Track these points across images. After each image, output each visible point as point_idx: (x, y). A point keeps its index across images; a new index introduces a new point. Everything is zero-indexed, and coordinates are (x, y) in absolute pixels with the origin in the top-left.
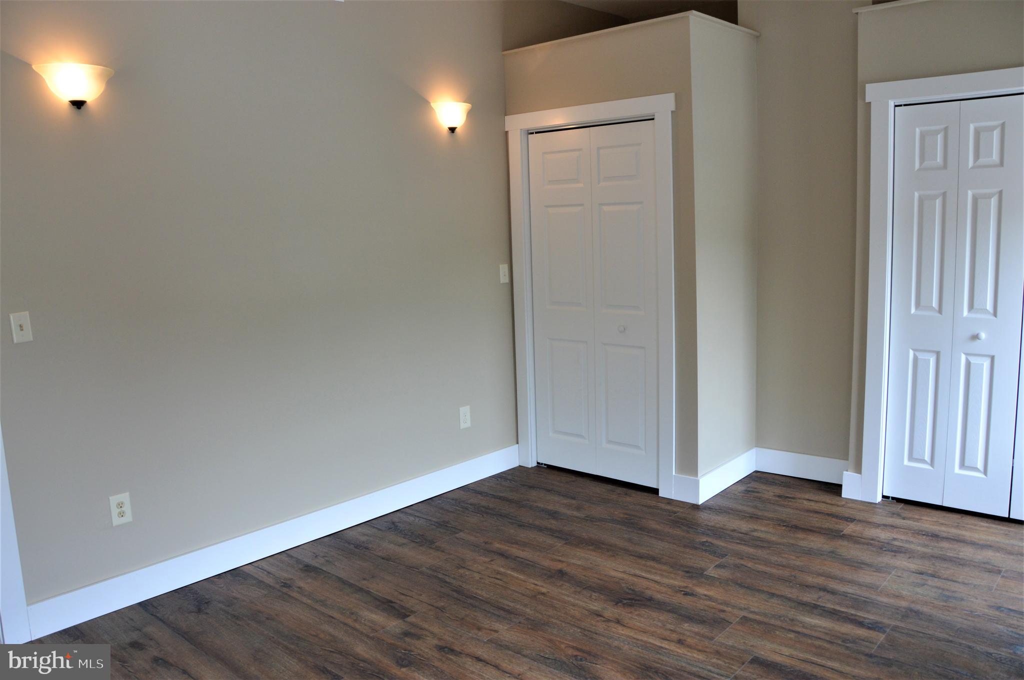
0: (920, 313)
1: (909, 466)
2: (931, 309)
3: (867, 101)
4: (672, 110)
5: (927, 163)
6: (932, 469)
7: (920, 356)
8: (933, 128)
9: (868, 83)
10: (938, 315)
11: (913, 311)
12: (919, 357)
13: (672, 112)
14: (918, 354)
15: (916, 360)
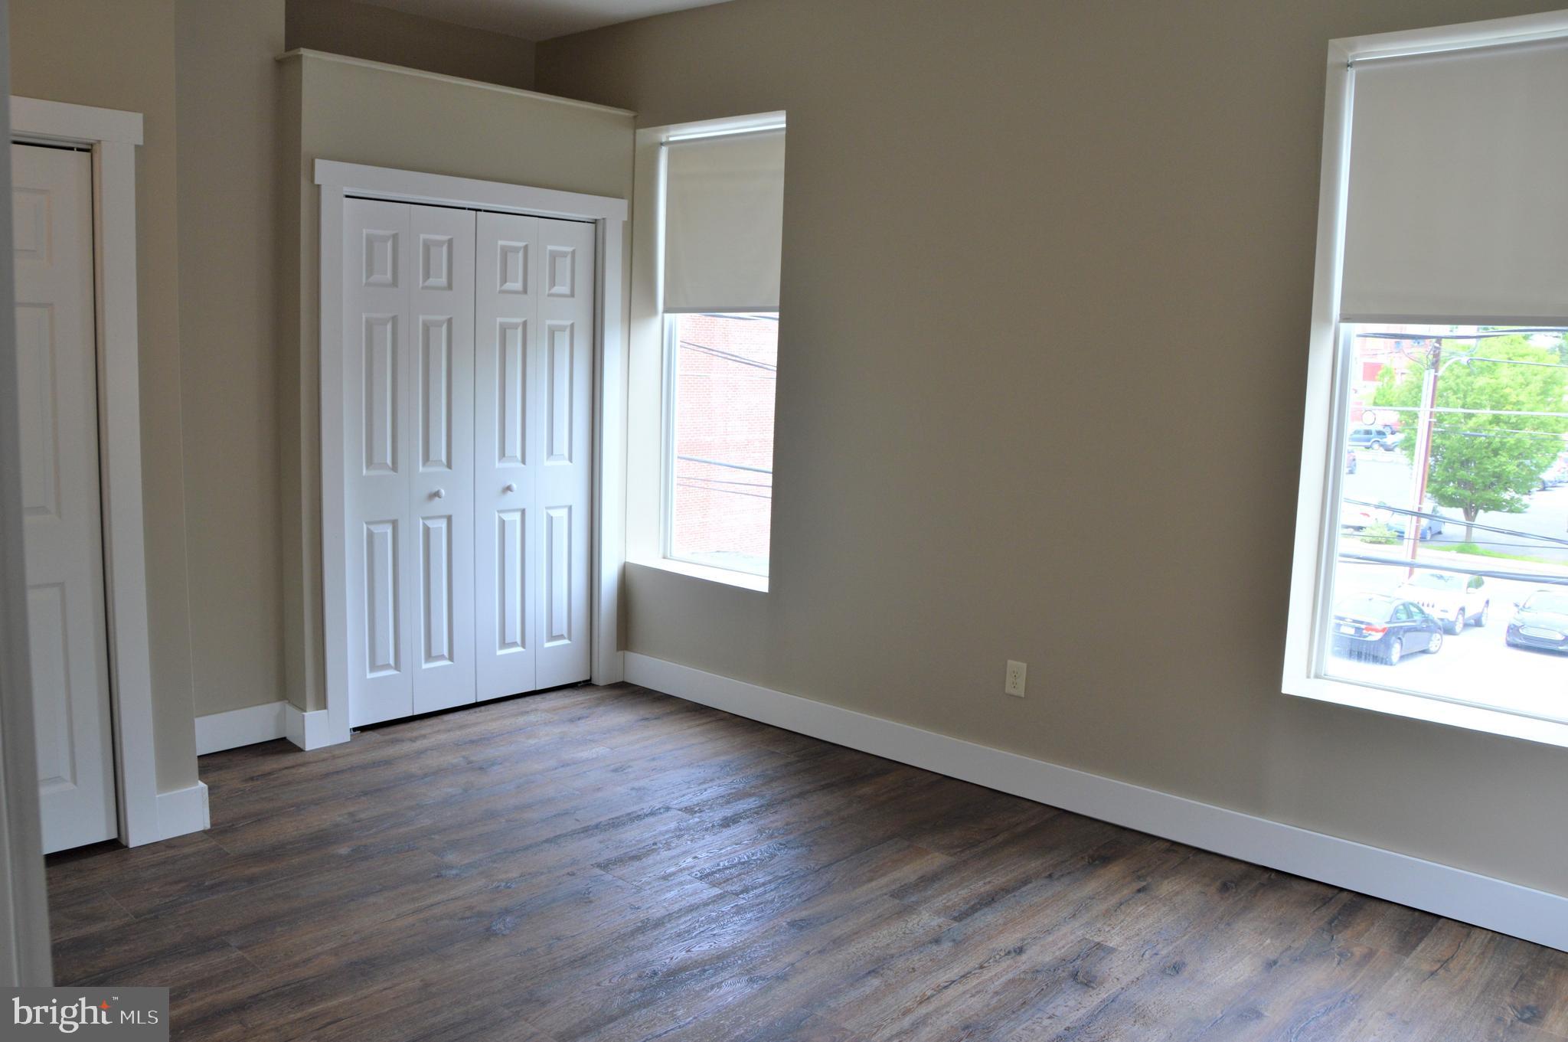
0: (373, 473)
1: (372, 679)
2: (384, 466)
3: (317, 182)
4: (137, 143)
5: (373, 279)
6: (398, 672)
7: (374, 528)
8: (381, 232)
9: (318, 158)
10: (392, 473)
11: (364, 472)
12: (376, 531)
13: (137, 147)
14: (372, 527)
15: (370, 535)
